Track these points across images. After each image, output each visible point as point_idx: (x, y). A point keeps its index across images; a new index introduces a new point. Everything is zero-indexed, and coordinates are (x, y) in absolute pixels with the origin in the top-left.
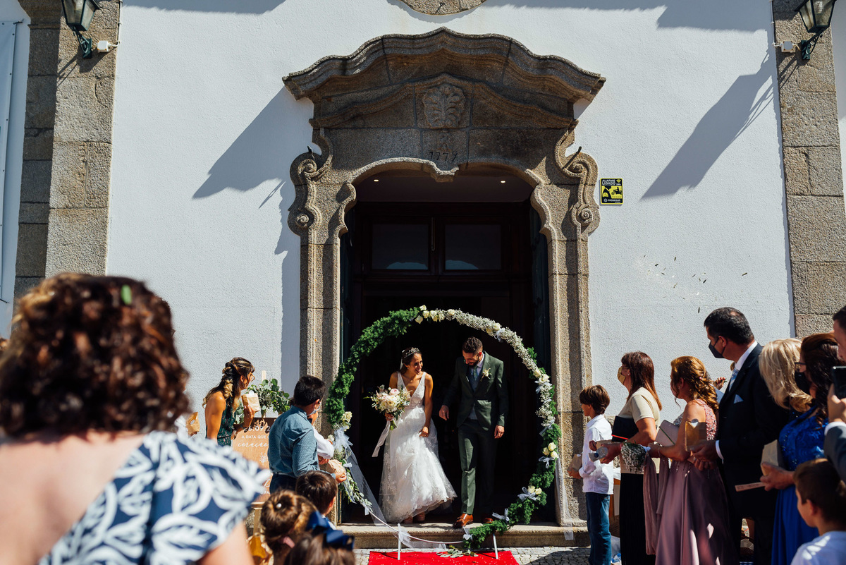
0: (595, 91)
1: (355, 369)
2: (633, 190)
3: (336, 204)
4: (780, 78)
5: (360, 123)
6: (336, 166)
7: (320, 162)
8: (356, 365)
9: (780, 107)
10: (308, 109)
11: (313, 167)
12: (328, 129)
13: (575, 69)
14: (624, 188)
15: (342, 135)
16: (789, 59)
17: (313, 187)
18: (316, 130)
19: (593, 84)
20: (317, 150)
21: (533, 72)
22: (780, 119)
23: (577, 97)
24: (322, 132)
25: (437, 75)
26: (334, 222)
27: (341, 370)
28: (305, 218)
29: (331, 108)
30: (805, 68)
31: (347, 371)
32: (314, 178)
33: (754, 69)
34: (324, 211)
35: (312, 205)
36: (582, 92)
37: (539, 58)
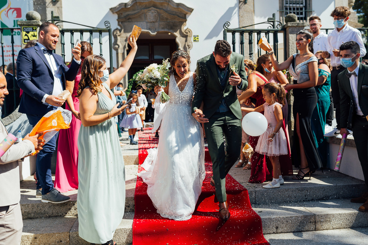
0: (191, 12)
1: (132, 85)
2: (201, 38)
3: (125, 42)
4: (240, 8)
5: (130, 20)
6: (125, 32)
7: (120, 31)
8: (132, 84)
9: (239, 16)
10: (116, 16)
11: (118, 32)
12: (122, 22)
13: (186, 6)
14: (199, 38)
15: (126, 24)
16: (242, 3)
17: (119, 38)
18: (119, 22)
19: (191, 10)
20: (119, 28)
21: (175, 7)
22: (239, 19)
23: (187, 13)
24: (120, 23)
25: (150, 7)
26: (125, 47)
27: (129, 85)
28: (117, 46)
29: (122, 16)
30: (246, 5)
31: (130, 85)
32: (119, 36)
33: (233, 5)
34: (122, 44)
35: (119, 43)
36: (188, 12)
37: (177, 4)
